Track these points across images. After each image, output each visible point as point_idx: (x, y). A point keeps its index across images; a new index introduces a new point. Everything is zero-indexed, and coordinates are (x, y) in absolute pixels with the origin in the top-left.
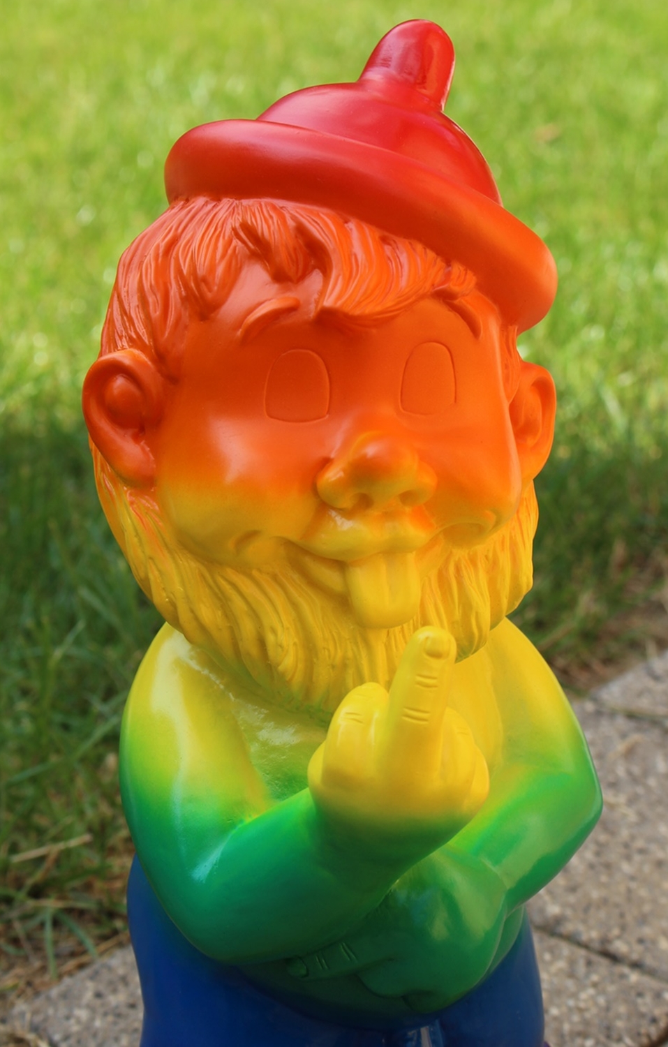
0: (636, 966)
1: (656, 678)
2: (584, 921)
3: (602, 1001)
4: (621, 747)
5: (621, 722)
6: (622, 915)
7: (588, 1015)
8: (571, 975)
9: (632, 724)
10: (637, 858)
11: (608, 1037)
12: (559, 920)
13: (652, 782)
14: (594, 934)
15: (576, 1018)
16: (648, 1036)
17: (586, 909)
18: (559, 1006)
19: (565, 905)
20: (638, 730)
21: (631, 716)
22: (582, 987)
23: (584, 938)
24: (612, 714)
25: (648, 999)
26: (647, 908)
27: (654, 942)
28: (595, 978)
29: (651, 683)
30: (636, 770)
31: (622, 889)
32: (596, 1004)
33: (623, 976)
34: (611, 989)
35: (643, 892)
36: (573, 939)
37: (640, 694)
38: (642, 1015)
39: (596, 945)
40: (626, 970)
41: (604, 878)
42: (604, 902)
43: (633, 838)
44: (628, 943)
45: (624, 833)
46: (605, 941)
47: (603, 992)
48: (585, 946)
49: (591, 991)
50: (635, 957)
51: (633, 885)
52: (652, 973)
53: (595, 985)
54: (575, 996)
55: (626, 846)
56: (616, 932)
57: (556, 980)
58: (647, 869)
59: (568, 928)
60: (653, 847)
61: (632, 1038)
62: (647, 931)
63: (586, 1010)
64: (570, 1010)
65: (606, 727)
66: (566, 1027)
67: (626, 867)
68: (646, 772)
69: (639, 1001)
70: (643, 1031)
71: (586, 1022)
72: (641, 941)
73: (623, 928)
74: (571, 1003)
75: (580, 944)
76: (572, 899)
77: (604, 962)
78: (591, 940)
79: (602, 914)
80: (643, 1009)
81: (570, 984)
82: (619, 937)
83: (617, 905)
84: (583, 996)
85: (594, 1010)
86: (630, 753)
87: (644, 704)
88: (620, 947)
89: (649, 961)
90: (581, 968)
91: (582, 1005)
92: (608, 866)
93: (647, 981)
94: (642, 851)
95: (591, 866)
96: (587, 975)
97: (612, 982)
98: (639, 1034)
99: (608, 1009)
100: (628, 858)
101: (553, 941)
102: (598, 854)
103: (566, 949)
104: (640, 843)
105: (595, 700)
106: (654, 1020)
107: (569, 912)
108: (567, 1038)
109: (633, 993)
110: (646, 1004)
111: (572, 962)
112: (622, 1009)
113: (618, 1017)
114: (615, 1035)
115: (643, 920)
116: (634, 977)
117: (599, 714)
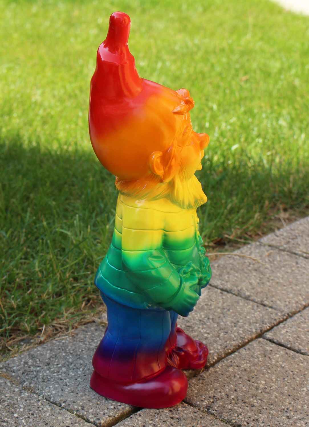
0: (271, 307)
1: (277, 236)
2: (256, 297)
3: (261, 315)
4: (267, 254)
5: (267, 247)
6: (267, 295)
7: (257, 318)
8: (253, 309)
9: (270, 248)
10: (271, 281)
11: (263, 323)
12: (249, 296)
13: (275, 263)
14: (259, 300)
15: (254, 319)
16: (274, 324)
17: (257, 294)
18: (249, 316)
19: (251, 292)
20: (272, 249)
21: (270, 246)
22: (256, 312)
23: (256, 300)
24: (264, 245)
25: (274, 315)
26: (274, 293)
27: (276, 302)
28: (259, 310)
29: (276, 237)
30: (271, 260)
31: (267, 289)
32: (259, 316)
33: (267, 309)
34: (264, 312)
35: (273, 290)
36: (253, 301)
37: (272, 240)
38: (272, 319)
39: (260, 302)
40: (268, 308)
41: (262, 286)
42: (262, 292)
43: (270, 276)
44: (269, 302)
45: (268, 275)
46: (262, 301)
47: (262, 313)
48: (257, 303)
49: (258, 313)
50: (270, 305)
51: (270, 288)
52: (275, 309)
53: (259, 311)
54: (254, 314)
55: (268, 278)
56: (265, 299)
57: (248, 310)
58: (274, 284)
59: (252, 298)
60: (276, 279)
61: (269, 324)
62: (274, 299)
63: (257, 317)
64: (252, 317)
65: (262, 249)
66: (251, 321)
67: (268, 284)
68: (274, 260)
69: (271, 315)
70: (272, 322)
71: (257, 320)
72: (272, 301)
73: (267, 298)
74: (253, 315)
75: (255, 302)
76: (253, 291)
77: (262, 306)
78: (258, 301)
79: (261, 295)
80: (272, 317)
81: (252, 311)
82: (266, 300)
83: (265, 293)
84: (256, 314)
85: (259, 317)
86: (269, 255)
87: (274, 243)
88: (266, 303)
89: (274, 306)
90: (255, 308)
91: (256, 316)
92: (263, 283)
93: (273, 310)
94: (272, 280)
95: (258, 283)
96: (257, 309)
97: (264, 311)
98: (271, 323)
99: (263, 317)
100: (269, 281)
101: (248, 301)
102: (260, 280)
103: (251, 303)
104: (272, 278)
105: (259, 242)
106: (275, 320)
107: (252, 294)
108: (252, 323)
109: (270, 313)
110: (273, 316)
111: (253, 306)
112: (267, 317)
113: (266, 319)
114: (265, 323)
115: (273, 296)
116: (270, 310)
117: (260, 245)
